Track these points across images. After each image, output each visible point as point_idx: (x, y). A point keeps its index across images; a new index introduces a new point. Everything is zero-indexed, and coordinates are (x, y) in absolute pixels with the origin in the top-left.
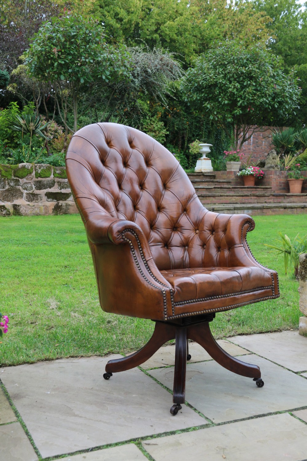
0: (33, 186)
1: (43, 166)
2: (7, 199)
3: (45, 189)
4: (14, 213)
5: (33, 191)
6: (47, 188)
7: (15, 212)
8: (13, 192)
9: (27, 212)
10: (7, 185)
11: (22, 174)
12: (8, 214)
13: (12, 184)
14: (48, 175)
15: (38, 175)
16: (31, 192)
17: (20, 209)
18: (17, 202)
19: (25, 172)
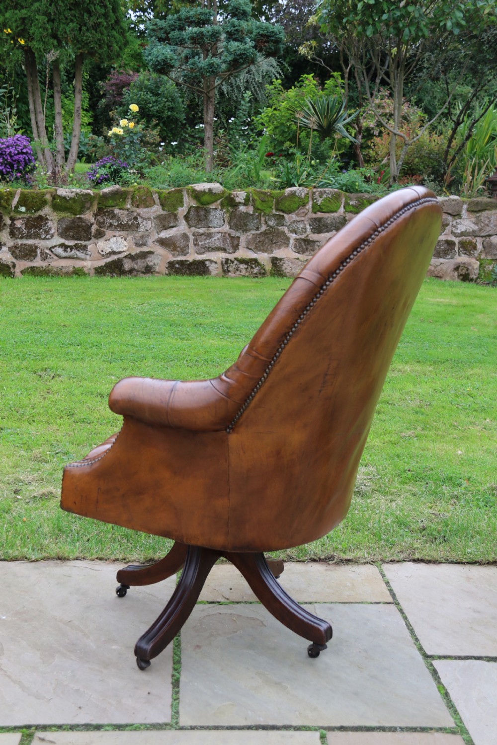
0: (308, 226)
1: (327, 192)
2: (262, 248)
3: (328, 232)
4: (273, 272)
5: (307, 236)
6: (332, 231)
7: (275, 271)
8: (273, 236)
9: (293, 271)
10: (263, 225)
11: (289, 205)
12: (263, 274)
13: (272, 223)
14: (335, 209)
15: (317, 208)
16: (303, 237)
17: (282, 265)
18: (279, 253)
19: (295, 203)
